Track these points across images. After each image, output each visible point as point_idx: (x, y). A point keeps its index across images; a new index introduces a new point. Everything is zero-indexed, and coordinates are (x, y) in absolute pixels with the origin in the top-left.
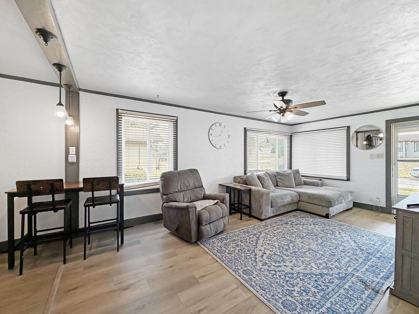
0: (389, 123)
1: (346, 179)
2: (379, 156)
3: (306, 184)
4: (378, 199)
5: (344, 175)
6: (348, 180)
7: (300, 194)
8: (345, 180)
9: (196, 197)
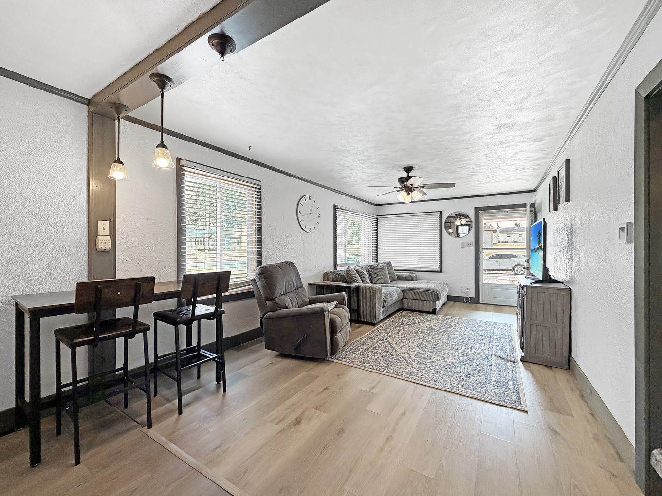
0: (477, 210)
1: (438, 270)
2: (469, 244)
3: (400, 278)
4: (468, 289)
5: (437, 267)
6: (441, 271)
7: (403, 290)
8: (437, 272)
9: (303, 301)
